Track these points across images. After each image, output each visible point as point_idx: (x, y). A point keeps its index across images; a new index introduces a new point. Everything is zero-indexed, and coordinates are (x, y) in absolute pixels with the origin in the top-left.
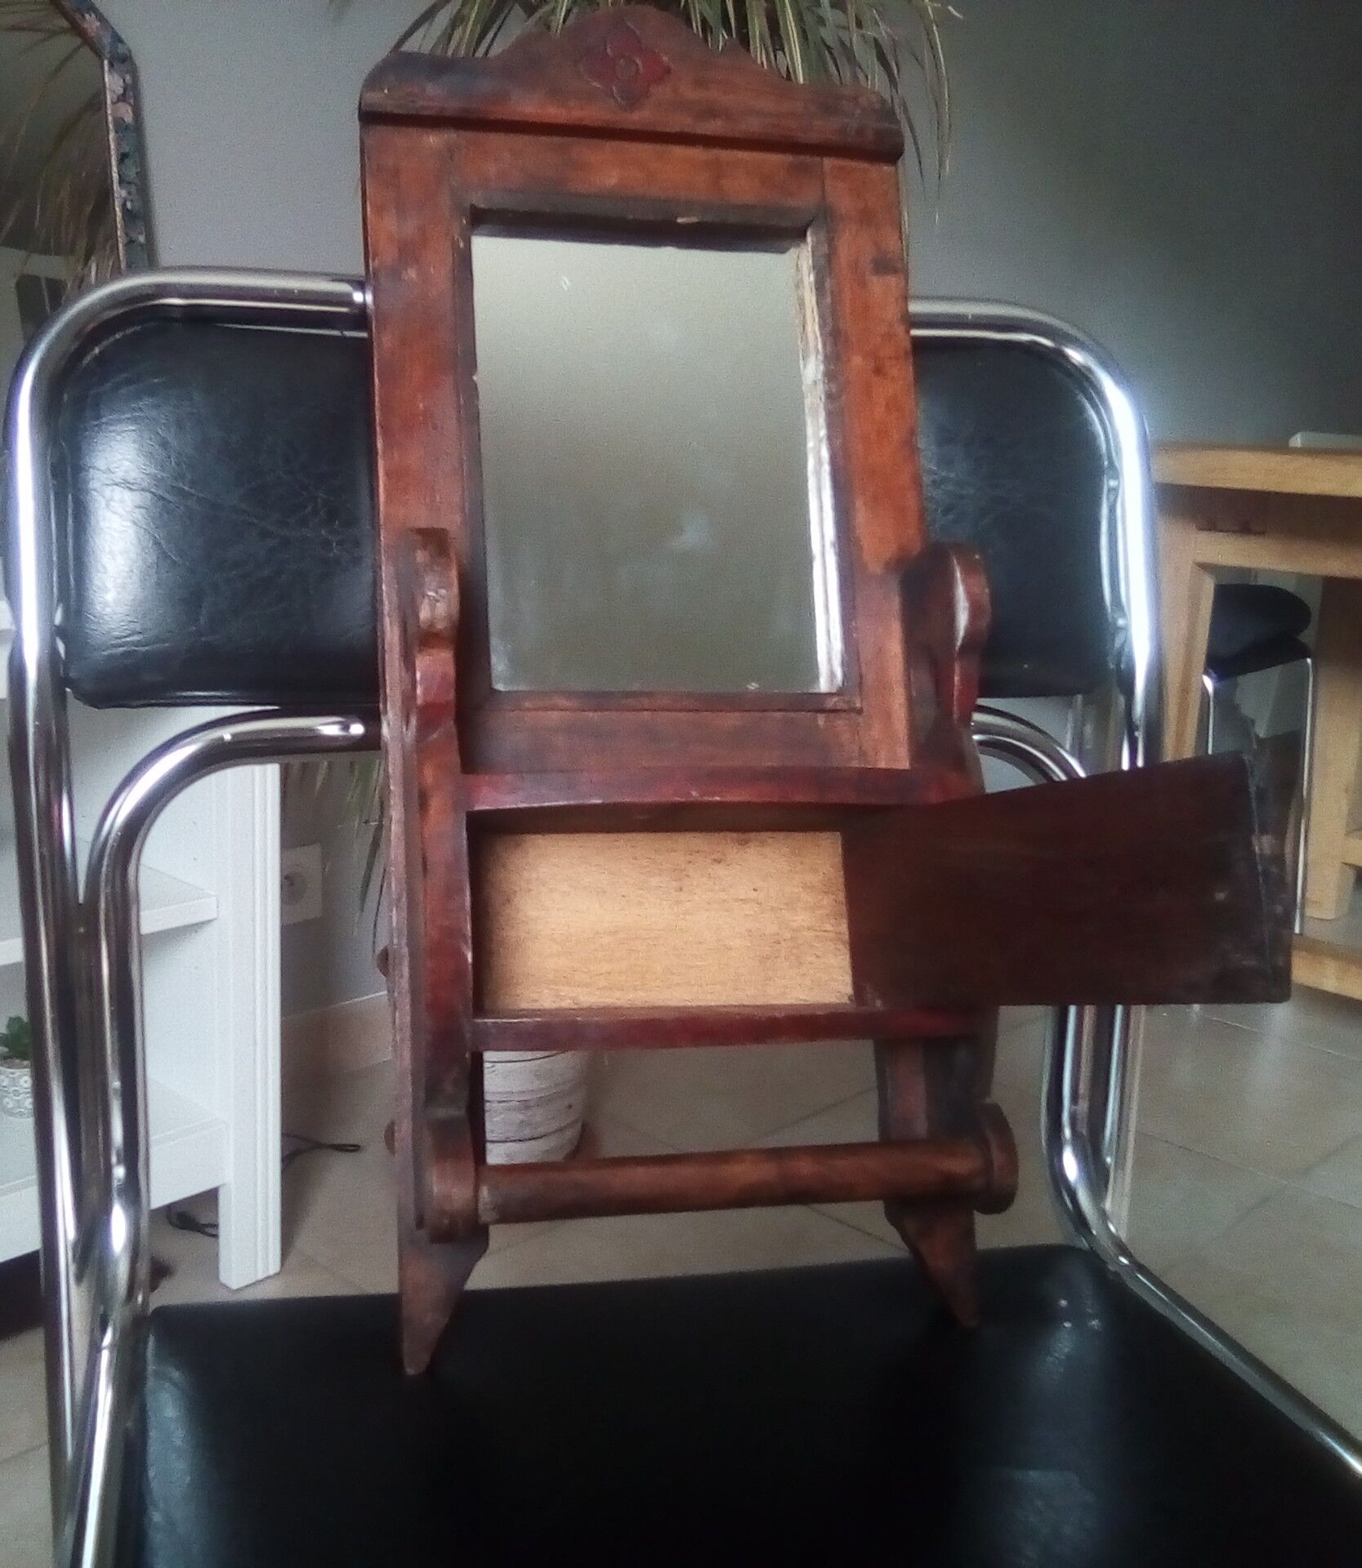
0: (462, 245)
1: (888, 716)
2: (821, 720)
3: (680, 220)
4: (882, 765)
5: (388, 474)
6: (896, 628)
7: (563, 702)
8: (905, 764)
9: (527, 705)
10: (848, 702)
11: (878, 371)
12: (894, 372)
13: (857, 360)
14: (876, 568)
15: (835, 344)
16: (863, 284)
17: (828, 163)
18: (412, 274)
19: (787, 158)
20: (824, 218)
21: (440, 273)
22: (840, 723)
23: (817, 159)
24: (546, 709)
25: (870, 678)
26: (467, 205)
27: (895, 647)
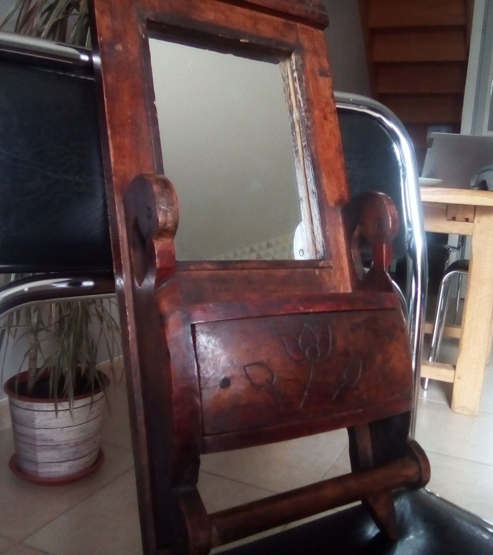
0: (144, 37)
1: (342, 269)
2: (317, 272)
3: (241, 40)
4: (342, 291)
5: (114, 148)
6: (341, 231)
7: (209, 266)
8: (350, 291)
9: (192, 268)
10: (327, 263)
11: (325, 118)
12: (331, 119)
13: (317, 112)
14: (332, 204)
15: (308, 105)
16: (316, 80)
17: (299, 25)
18: (119, 47)
19: (283, 20)
20: (299, 48)
21: (135, 50)
22: (324, 273)
23: (294, 23)
24: (201, 270)
25: (334, 253)
26: (145, 18)
27: (342, 239)
